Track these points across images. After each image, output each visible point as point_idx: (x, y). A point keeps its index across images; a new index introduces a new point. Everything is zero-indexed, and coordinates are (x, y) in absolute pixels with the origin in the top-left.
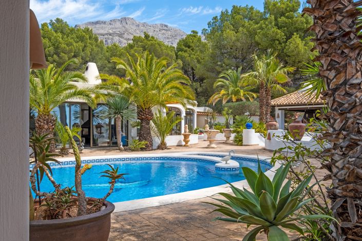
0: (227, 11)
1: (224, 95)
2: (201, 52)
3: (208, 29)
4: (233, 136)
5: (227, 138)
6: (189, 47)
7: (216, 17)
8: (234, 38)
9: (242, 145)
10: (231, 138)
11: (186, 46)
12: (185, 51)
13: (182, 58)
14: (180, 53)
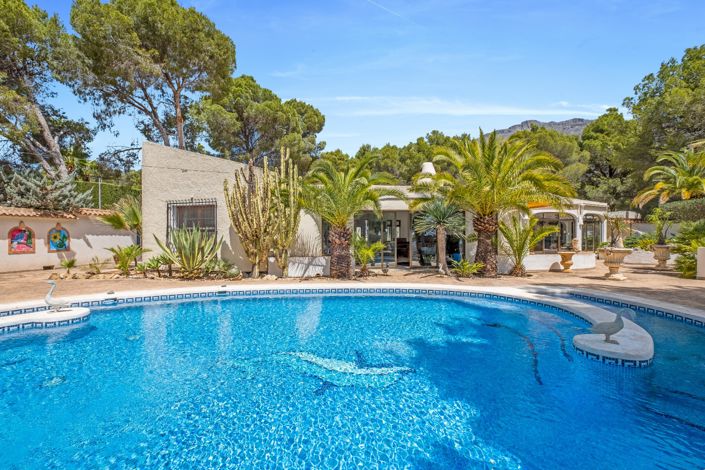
0: (673, 61)
1: (662, 190)
2: (622, 132)
3: (634, 96)
4: (673, 258)
5: (660, 260)
6: (602, 131)
7: (652, 75)
8: (688, 100)
9: (695, 278)
10: (669, 262)
11: (596, 132)
12: (596, 138)
13: (590, 149)
14: (587, 142)
